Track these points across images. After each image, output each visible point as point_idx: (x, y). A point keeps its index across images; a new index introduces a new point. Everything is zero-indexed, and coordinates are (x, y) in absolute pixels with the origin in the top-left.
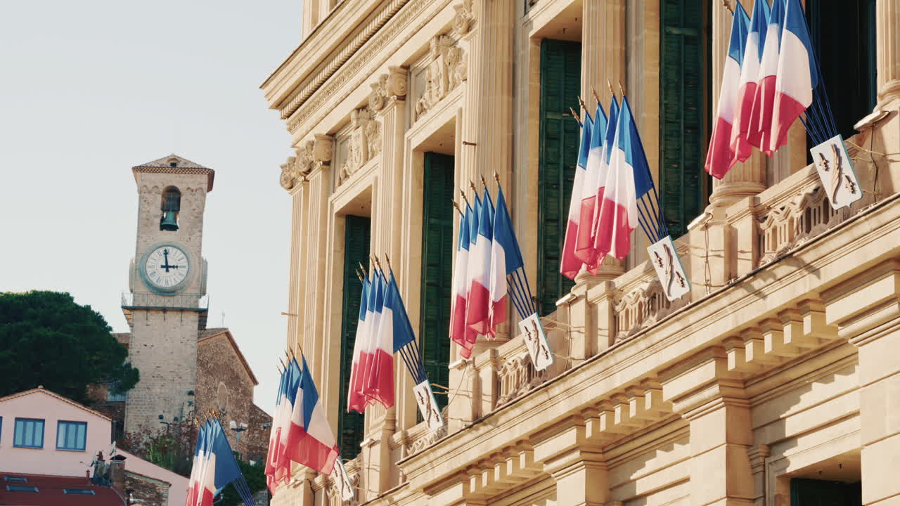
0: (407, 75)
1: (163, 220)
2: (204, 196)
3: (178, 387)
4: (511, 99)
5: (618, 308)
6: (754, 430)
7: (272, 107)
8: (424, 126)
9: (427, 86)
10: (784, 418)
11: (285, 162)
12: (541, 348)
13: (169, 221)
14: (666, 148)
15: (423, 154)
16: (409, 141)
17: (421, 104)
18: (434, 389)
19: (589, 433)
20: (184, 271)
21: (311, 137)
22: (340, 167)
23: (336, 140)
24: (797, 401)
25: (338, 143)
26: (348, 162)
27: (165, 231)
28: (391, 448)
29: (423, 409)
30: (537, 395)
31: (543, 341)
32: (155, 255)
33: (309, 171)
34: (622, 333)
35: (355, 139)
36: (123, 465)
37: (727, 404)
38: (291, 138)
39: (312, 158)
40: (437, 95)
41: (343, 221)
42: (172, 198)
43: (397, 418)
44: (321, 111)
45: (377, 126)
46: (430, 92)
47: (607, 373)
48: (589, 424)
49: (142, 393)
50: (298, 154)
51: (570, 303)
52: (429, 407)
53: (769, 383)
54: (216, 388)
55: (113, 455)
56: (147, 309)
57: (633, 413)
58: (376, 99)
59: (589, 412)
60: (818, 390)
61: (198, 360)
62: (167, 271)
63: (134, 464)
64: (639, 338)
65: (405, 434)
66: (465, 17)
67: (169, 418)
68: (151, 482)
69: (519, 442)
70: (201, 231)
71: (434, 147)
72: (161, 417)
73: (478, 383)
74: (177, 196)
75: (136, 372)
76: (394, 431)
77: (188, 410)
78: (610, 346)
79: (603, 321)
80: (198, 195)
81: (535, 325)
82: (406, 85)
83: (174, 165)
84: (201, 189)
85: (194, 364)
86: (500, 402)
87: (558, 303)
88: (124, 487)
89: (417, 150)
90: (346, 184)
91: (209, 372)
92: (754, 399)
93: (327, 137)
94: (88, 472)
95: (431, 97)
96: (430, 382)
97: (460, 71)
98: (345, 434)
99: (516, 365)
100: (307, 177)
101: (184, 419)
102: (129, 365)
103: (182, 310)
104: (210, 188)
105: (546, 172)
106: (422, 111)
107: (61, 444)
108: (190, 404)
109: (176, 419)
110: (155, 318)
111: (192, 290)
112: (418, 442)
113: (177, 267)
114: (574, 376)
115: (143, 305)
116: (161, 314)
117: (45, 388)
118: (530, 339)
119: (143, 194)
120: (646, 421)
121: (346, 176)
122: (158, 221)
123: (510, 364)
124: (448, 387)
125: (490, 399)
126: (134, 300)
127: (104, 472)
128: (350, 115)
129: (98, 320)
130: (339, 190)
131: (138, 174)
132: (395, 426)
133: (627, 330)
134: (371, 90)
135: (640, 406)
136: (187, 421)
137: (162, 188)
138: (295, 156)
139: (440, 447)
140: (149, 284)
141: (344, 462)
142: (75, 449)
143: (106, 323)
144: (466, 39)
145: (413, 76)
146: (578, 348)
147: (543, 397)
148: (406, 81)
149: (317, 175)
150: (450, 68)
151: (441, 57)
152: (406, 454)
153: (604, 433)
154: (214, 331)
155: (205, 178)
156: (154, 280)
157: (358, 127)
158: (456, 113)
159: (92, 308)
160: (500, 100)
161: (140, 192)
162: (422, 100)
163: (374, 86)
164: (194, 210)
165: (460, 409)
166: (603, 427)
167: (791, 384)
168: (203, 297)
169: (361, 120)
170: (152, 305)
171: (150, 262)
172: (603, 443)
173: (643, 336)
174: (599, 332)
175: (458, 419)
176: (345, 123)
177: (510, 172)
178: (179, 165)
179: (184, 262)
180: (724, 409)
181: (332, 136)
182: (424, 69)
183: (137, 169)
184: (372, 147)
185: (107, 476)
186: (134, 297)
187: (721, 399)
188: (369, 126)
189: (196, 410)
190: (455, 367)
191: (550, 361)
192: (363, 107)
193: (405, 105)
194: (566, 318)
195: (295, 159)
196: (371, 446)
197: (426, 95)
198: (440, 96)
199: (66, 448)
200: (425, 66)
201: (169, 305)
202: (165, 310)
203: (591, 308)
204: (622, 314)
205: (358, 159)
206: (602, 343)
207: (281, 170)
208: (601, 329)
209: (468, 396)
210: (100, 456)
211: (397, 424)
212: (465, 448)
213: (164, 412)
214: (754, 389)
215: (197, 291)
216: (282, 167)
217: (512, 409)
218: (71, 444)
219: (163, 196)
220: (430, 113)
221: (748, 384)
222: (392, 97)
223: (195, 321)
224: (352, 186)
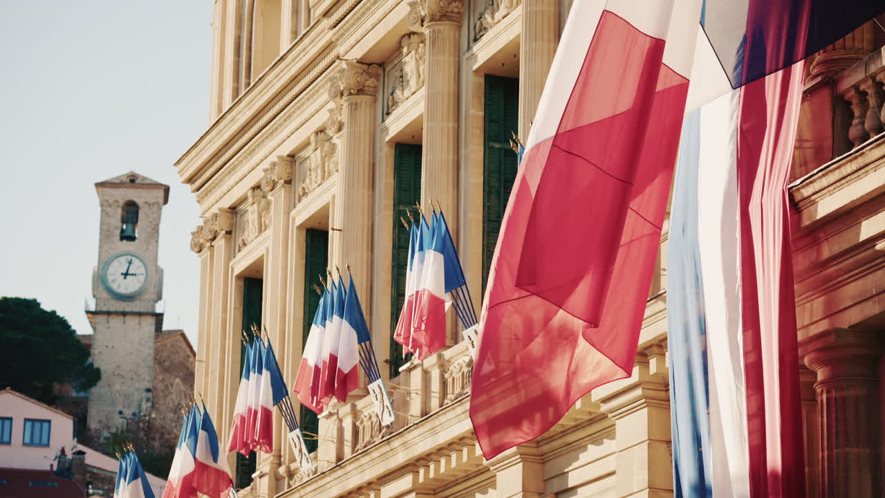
0: (292, 162)
1: (122, 231)
2: (160, 209)
3: (137, 385)
4: (371, 193)
5: (446, 376)
6: (546, 481)
7: (184, 182)
8: (306, 207)
9: (308, 173)
10: (568, 472)
11: (194, 230)
12: (385, 407)
13: (129, 233)
14: (488, 243)
15: (305, 231)
16: (294, 219)
17: (304, 189)
18: (304, 435)
19: (421, 479)
20: (142, 278)
21: (215, 210)
22: (239, 236)
23: (236, 213)
24: (577, 459)
25: (238, 216)
26: (246, 233)
27: (124, 241)
28: (277, 479)
29: (296, 452)
30: (381, 447)
31: (387, 403)
32: (115, 264)
33: (214, 238)
34: (451, 396)
35: (251, 214)
36: (83, 460)
37: (524, 460)
38: (199, 209)
39: (217, 228)
40: (316, 182)
41: (242, 283)
42: (131, 212)
43: (282, 454)
44: (224, 188)
45: (269, 203)
46: (311, 179)
47: (434, 432)
48: (422, 471)
49: (103, 390)
50: (205, 223)
51: (409, 370)
52: (300, 451)
53: (555, 444)
54: (172, 385)
55: (74, 450)
56: (108, 313)
57: (453, 464)
58: (267, 182)
59: (422, 462)
60: (592, 451)
61: (155, 359)
62: (125, 278)
63: (94, 459)
64: (456, 405)
65: (289, 467)
66: (337, 119)
67: (128, 413)
68: (109, 474)
69: (370, 484)
70: (157, 242)
71: (315, 225)
72: (121, 413)
73: (341, 431)
74: (136, 210)
75: (98, 372)
76: (280, 465)
77: (146, 406)
78: (441, 407)
79: (435, 386)
80: (155, 209)
81: (380, 388)
82: (292, 171)
83: (132, 181)
84: (158, 203)
85: (151, 363)
86: (358, 447)
87: (401, 369)
88: (84, 479)
89: (300, 227)
90: (245, 250)
91: (166, 370)
92: (545, 456)
93: (229, 210)
94: (52, 466)
95: (311, 184)
96: (301, 430)
97: (333, 163)
98: (243, 465)
99: (370, 418)
100: (213, 243)
101: (142, 414)
102: (92, 365)
103: (140, 314)
104: (166, 201)
105: (399, 254)
106: (304, 194)
107: (27, 440)
108: (148, 400)
109: (134, 414)
110: (116, 322)
111: (150, 296)
112: (298, 475)
113: (135, 275)
114: (409, 432)
115: (105, 309)
116: (121, 318)
117: (12, 389)
118: (377, 400)
119: (104, 208)
120: (466, 471)
121: (245, 244)
122: (118, 232)
123: (366, 416)
124: (317, 434)
125: (350, 444)
126: (97, 305)
127: (67, 465)
128: (246, 193)
129: (63, 323)
130: (239, 255)
131: (100, 189)
132: (280, 460)
133: (453, 393)
134: (263, 174)
135: (459, 458)
136: (145, 416)
137: (121, 202)
138: (202, 224)
139: (309, 485)
140: (110, 290)
141: (237, 491)
142: (40, 445)
143: (70, 327)
144: (337, 138)
145: (297, 164)
146: (415, 408)
147: (386, 448)
148: (292, 167)
149: (220, 242)
150: (326, 160)
151: (319, 150)
152: (289, 486)
153: (434, 479)
154: (170, 333)
155: (161, 193)
156: (114, 287)
157: (254, 204)
158: (330, 199)
159: (58, 313)
160: (362, 193)
161: (102, 206)
162: (304, 185)
163: (266, 171)
164: (151, 222)
165: (327, 451)
166: (432, 475)
167: (570, 446)
168: (159, 302)
169: (256, 198)
170: (112, 309)
171: (111, 270)
172: (434, 487)
173: (459, 403)
174: (433, 394)
175: (324, 461)
176: (244, 200)
177: (370, 253)
178: (137, 182)
179: (142, 270)
180: (521, 464)
181: (233, 209)
182: (306, 158)
183: (99, 185)
184: (264, 221)
185: (69, 469)
186: (97, 302)
187: (518, 456)
188: (263, 202)
189: (153, 406)
190: (323, 417)
191: (392, 419)
192: (257, 187)
193: (291, 187)
194: (408, 383)
195: (202, 227)
196: (261, 477)
197: (307, 181)
198: (318, 183)
199: (32, 444)
200: (308, 155)
201: (128, 309)
202: (124, 314)
203: (426, 374)
204: (450, 380)
205: (253, 231)
206: (434, 403)
207: (191, 236)
208: (434, 392)
209: (333, 441)
210: (63, 451)
211: (282, 459)
212: (328, 486)
213: (124, 407)
214: (545, 448)
215: (154, 297)
216: (193, 234)
217: (362, 457)
218: (36, 440)
219: (123, 209)
220: (310, 196)
221: (540, 444)
222: (280, 181)
223: (151, 324)
224: (250, 252)
